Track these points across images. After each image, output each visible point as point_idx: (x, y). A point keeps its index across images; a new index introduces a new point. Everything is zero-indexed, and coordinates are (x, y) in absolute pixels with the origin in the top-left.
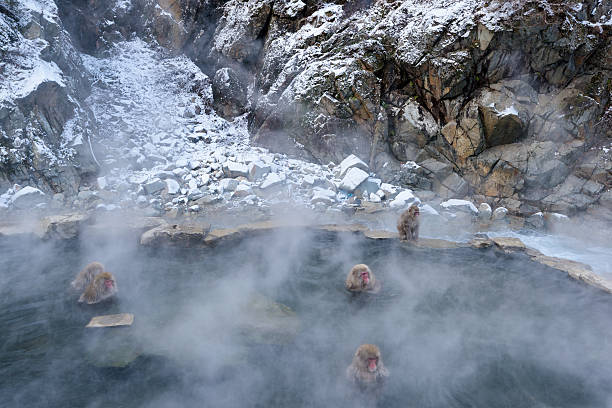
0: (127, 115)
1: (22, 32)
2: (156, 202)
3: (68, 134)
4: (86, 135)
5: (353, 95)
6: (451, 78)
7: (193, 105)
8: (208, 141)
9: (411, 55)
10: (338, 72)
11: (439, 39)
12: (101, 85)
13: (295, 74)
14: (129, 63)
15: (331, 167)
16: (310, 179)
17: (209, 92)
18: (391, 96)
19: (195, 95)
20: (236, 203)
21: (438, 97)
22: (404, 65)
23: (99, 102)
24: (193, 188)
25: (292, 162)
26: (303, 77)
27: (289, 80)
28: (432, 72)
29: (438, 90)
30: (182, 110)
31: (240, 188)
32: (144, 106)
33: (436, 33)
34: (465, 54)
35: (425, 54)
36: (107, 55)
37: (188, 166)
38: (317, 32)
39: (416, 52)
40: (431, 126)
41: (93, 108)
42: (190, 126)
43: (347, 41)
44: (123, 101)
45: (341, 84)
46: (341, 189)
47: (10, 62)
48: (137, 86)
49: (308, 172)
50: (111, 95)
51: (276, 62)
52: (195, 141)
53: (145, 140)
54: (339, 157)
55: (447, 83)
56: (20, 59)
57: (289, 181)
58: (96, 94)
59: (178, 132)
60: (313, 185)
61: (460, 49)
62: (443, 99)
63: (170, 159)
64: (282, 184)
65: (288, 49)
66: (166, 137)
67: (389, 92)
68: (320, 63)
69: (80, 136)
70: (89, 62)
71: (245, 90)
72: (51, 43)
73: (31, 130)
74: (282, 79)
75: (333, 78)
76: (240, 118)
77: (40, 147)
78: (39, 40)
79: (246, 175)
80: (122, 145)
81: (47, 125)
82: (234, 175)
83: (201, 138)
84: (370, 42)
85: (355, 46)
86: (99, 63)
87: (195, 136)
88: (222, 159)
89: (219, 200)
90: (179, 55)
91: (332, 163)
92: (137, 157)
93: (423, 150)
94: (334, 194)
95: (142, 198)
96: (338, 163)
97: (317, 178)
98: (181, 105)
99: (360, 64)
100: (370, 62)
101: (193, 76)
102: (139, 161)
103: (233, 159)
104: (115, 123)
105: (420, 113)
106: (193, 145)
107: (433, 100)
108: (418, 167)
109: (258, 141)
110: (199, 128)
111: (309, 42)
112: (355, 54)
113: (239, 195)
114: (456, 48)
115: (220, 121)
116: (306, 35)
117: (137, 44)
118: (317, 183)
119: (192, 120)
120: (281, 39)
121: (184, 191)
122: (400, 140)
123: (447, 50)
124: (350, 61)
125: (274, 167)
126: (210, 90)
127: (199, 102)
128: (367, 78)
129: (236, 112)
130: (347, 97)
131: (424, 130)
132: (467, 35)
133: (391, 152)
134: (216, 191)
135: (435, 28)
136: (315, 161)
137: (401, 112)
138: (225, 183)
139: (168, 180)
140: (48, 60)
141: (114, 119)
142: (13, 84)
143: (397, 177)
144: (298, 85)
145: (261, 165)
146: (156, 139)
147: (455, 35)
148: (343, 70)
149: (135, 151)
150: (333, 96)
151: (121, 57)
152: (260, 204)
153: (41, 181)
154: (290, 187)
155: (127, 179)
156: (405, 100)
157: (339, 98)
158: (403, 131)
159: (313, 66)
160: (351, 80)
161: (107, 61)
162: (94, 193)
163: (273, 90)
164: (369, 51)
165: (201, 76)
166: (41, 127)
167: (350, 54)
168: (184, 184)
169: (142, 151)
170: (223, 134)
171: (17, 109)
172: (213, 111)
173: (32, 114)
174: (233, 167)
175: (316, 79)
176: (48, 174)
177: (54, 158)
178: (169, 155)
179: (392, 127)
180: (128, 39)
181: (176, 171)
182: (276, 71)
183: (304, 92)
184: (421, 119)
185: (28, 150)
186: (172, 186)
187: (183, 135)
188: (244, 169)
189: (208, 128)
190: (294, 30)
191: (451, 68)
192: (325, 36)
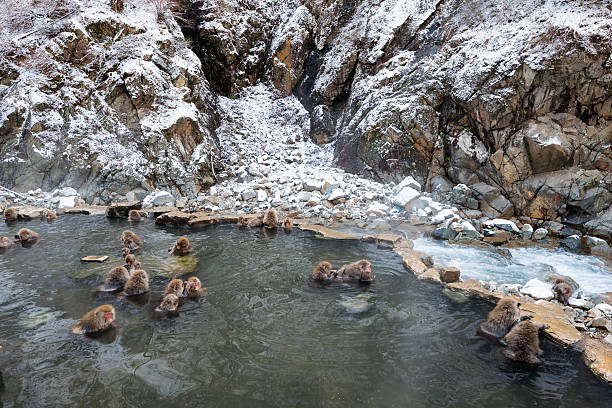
0: (244, 141)
1: (173, 82)
2: (246, 207)
3: (196, 155)
4: (209, 156)
5: (415, 126)
6: (498, 112)
7: (295, 134)
8: (300, 162)
9: (464, 92)
10: (402, 107)
11: (487, 79)
12: (229, 119)
13: (369, 109)
14: (252, 103)
15: (392, 186)
16: (369, 195)
17: (307, 124)
18: (448, 128)
19: (297, 126)
20: (306, 211)
21: (488, 128)
22: (459, 100)
23: (224, 132)
24: (277, 199)
25: (360, 180)
26: (374, 112)
27: (365, 114)
28: (481, 107)
29: (487, 123)
30: (285, 139)
31: (311, 199)
32: (258, 135)
33: (485, 73)
34: (510, 91)
35: (475, 91)
36: (238, 97)
37: (278, 181)
38: (390, 74)
39: (468, 89)
40: (481, 153)
41: (219, 136)
42: (289, 151)
43: (414, 81)
44: (242, 131)
45: (404, 117)
46: (395, 205)
47: (162, 104)
48: (255, 119)
49: (371, 189)
50: (234, 127)
51: (357, 100)
52: (290, 162)
53: (252, 160)
54: (399, 178)
55: (494, 116)
56: (168, 102)
57: (353, 196)
58: (224, 126)
59: (278, 155)
60: (372, 200)
61: (506, 87)
62: (491, 130)
63: (266, 175)
64: (347, 198)
65: (366, 89)
66: (268, 159)
67: (446, 124)
68: (389, 100)
69: (205, 156)
70: (224, 102)
71: (335, 123)
72: (192, 89)
73: (171, 151)
74: (360, 113)
75: (399, 113)
76: (329, 145)
77: (176, 164)
78: (183, 88)
79: (320, 190)
80: (235, 164)
81: (182, 148)
82: (311, 189)
83: (295, 160)
84: (432, 82)
85: (420, 85)
86: (231, 102)
87: (291, 158)
88: (303, 176)
89: (294, 208)
90: (289, 95)
91: (393, 183)
92: (242, 173)
93: (473, 175)
94: (386, 208)
95: (238, 203)
96: (397, 183)
97: (376, 194)
98: (286, 134)
99: (422, 100)
100: (430, 99)
101: (298, 111)
102: (242, 176)
103: (312, 176)
104: (233, 147)
105: (473, 141)
106: (287, 165)
107: (484, 131)
108: (467, 189)
109: (337, 163)
110: (295, 152)
111: (383, 83)
112: (419, 93)
113: (312, 204)
114: (503, 85)
115: (314, 146)
116: (382, 77)
117: (260, 88)
118: (376, 198)
119: (293, 146)
120: (363, 81)
121: (270, 199)
122: (454, 164)
123: (495, 87)
124: (413, 98)
125: (343, 185)
126: (309, 122)
127: (300, 132)
128: (427, 112)
129: (326, 140)
130: (409, 128)
131: (474, 157)
132: (512, 74)
133: (447, 176)
134: (294, 201)
135: (485, 69)
136: (380, 180)
137: (456, 142)
138: (302, 195)
139: (260, 191)
140: (189, 102)
141: (233, 144)
142: (161, 119)
143: (448, 197)
144: (370, 118)
145: (332, 182)
146: (260, 160)
147: (501, 74)
148: (407, 105)
149: (242, 169)
150: (398, 128)
151: (248, 98)
152: (324, 212)
153: (174, 187)
154: (352, 200)
155: (231, 189)
156: (460, 131)
157: (403, 129)
158: (457, 157)
159: (384, 103)
160: (413, 115)
161: (237, 101)
162: (206, 198)
163: (352, 122)
164: (430, 89)
165: (303, 111)
166: (178, 150)
167: (415, 93)
168: (272, 194)
169: (246, 169)
170: (314, 157)
171: (163, 136)
172: (310, 139)
173: (172, 140)
174: (310, 183)
175: (385, 113)
176: (178, 183)
177: (184, 171)
178: (266, 172)
179: (447, 154)
180: (254, 85)
181: (267, 185)
182: (356, 107)
183: (374, 124)
184: (472, 147)
185: (168, 165)
186: (262, 195)
187: (282, 157)
188: (318, 185)
189: (303, 153)
190: (373, 74)
191: (498, 103)
192: (397, 77)
